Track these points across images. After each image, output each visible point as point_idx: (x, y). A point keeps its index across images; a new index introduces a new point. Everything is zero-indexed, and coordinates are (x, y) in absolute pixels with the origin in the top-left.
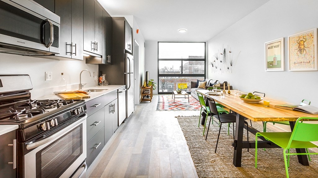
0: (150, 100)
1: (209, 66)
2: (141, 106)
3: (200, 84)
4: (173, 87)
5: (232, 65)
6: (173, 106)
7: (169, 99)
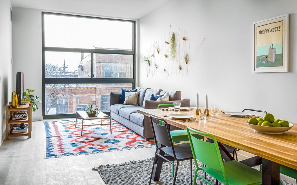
0: (29, 135)
1: (141, 64)
2: (6, 149)
3: (128, 96)
4: (66, 103)
5: (189, 63)
6: (80, 142)
7: (69, 128)
